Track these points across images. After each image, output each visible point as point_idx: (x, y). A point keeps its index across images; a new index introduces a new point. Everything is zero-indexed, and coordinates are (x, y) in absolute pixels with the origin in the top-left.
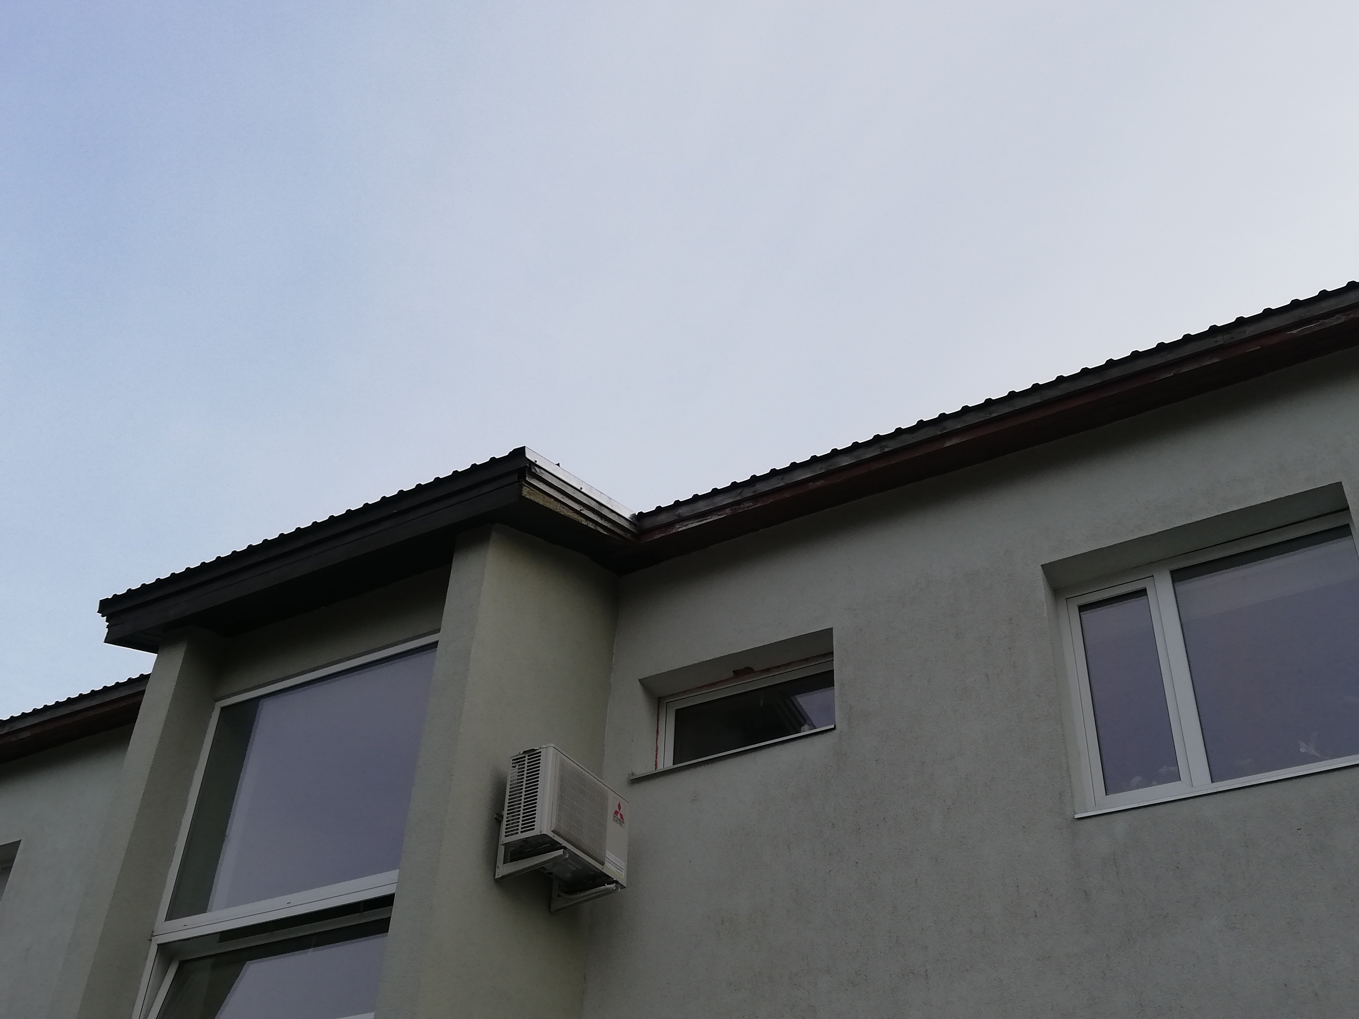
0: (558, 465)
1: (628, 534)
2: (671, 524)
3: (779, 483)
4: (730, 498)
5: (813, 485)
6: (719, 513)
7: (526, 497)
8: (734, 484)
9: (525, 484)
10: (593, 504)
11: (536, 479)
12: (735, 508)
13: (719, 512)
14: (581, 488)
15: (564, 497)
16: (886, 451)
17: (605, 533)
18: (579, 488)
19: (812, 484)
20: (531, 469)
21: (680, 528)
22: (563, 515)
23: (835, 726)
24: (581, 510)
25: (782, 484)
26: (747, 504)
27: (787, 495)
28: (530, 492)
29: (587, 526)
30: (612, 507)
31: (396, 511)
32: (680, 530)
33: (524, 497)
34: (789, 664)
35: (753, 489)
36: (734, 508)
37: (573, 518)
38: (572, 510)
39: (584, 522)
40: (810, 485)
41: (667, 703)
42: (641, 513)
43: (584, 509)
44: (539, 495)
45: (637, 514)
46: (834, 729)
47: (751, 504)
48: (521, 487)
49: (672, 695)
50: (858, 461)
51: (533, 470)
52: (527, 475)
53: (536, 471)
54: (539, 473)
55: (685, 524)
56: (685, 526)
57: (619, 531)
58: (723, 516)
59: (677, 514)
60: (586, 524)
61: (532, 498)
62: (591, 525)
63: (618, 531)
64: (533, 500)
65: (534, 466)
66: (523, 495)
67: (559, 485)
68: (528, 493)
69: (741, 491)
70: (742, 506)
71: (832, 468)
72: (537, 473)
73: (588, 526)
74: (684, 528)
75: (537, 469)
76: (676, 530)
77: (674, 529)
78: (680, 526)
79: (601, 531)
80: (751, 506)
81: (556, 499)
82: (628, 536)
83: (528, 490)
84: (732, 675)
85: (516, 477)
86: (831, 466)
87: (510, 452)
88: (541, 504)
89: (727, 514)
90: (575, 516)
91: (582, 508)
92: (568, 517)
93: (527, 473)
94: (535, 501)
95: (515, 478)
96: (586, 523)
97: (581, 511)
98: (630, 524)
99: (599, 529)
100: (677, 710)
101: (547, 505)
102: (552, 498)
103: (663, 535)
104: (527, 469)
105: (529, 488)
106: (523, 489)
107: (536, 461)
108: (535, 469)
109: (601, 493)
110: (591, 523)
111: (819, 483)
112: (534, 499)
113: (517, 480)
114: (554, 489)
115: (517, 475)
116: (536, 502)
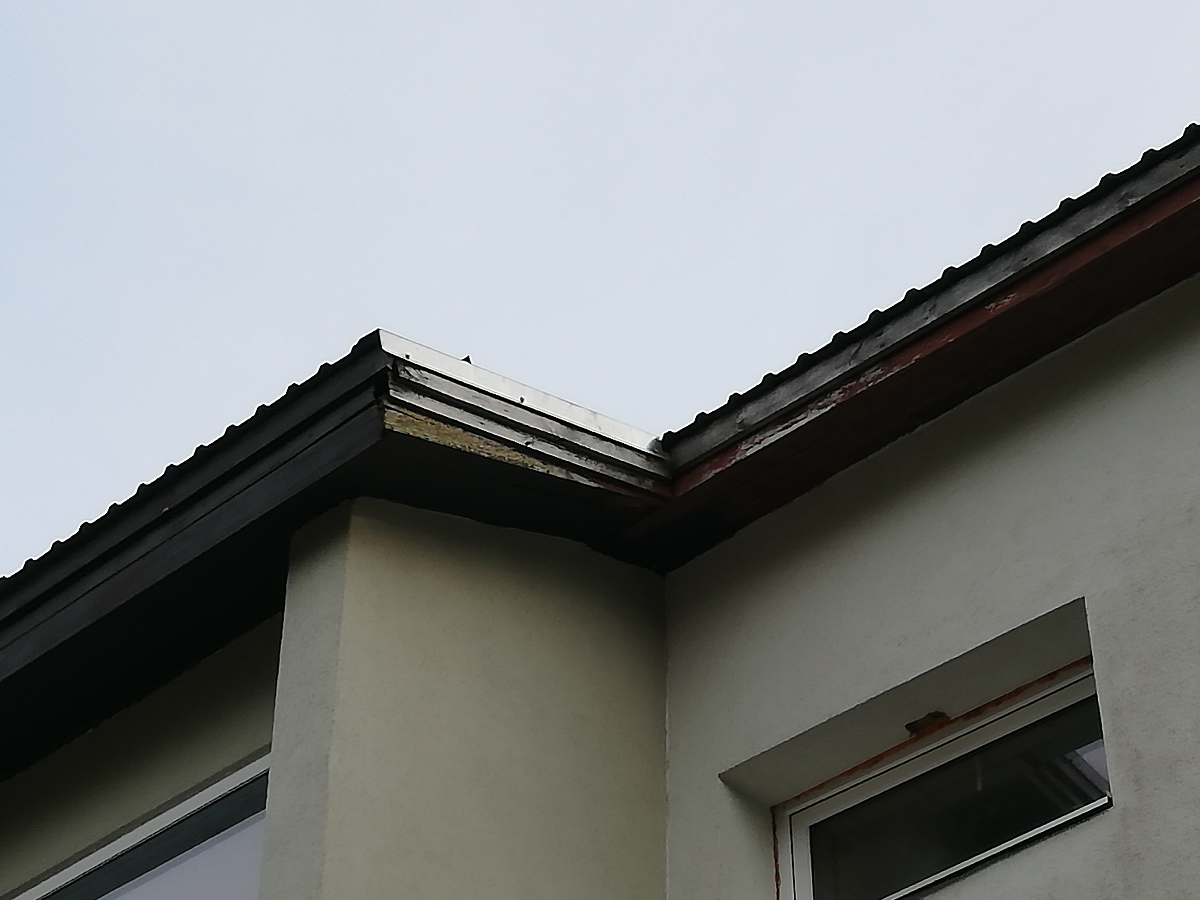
0: (467, 359)
1: (646, 481)
2: (731, 446)
3: (927, 318)
4: (837, 368)
5: (996, 306)
6: (820, 404)
7: (395, 430)
8: (839, 337)
9: (390, 405)
10: (555, 429)
11: (412, 391)
12: (850, 387)
13: (820, 402)
14: (522, 400)
15: (485, 422)
16: (1130, 204)
17: (592, 484)
18: (518, 401)
19: (993, 305)
20: (398, 373)
21: (747, 450)
22: (487, 458)
23: (1110, 800)
24: (527, 443)
25: (935, 318)
26: (871, 375)
27: (948, 338)
28: (404, 420)
29: (546, 475)
30: (600, 429)
31: (167, 509)
32: (748, 454)
33: (391, 431)
34: (1018, 692)
35: (880, 340)
36: (846, 387)
37: (511, 463)
38: (509, 446)
39: (539, 467)
40: (990, 310)
41: (791, 816)
42: (668, 435)
43: (536, 440)
44: (427, 422)
45: (661, 439)
46: (1110, 804)
47: (879, 371)
48: (382, 410)
49: (798, 797)
50: (1078, 237)
51: (403, 375)
52: (390, 386)
53: (410, 375)
54: (417, 379)
55: (757, 440)
56: (757, 443)
57: (625, 476)
58: (829, 408)
59: (739, 421)
60: (545, 471)
61: (410, 431)
62: (557, 472)
63: (623, 477)
64: (411, 434)
65: (405, 365)
66: (387, 427)
67: (468, 398)
68: (398, 421)
69: (856, 349)
70: (862, 380)
71: (1026, 263)
72: (413, 380)
73: (550, 473)
74: (758, 448)
75: (412, 371)
76: (740, 456)
77: (737, 455)
78: (750, 446)
79: (582, 482)
80: (880, 376)
81: (467, 428)
82: (648, 484)
83: (400, 416)
84: (906, 735)
85: (372, 395)
86: (1026, 259)
87: (354, 347)
88: (430, 440)
89: (834, 402)
90: (517, 458)
91: (530, 439)
92: (501, 462)
93: (390, 381)
94: (417, 435)
95: (369, 396)
96: (543, 468)
97: (529, 446)
98: (647, 459)
99: (576, 477)
100: (811, 827)
101: (448, 441)
102: (459, 427)
103: (718, 470)
104: (389, 373)
105: (400, 412)
106: (386, 415)
107: (408, 357)
108: (408, 373)
109: (571, 403)
110: (556, 469)
111: (1006, 300)
112: (414, 432)
113: (374, 399)
114: (460, 408)
115: (372, 389)
116: (419, 438)
